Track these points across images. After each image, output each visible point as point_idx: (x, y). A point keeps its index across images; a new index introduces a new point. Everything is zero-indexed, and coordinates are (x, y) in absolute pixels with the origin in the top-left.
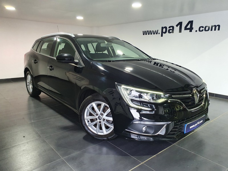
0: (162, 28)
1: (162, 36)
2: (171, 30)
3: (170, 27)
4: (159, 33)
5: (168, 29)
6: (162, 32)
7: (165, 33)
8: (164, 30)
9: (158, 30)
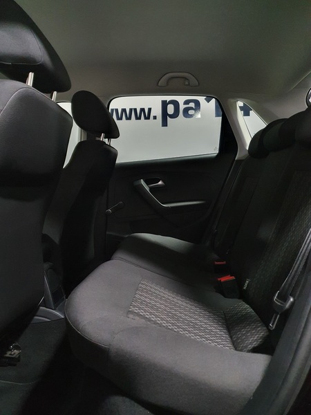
0: (165, 104)
1: (165, 123)
2: (191, 108)
3: (187, 102)
4: (155, 118)
5: (182, 107)
6: (165, 114)
7: (175, 115)
8: (171, 109)
9: (150, 110)
